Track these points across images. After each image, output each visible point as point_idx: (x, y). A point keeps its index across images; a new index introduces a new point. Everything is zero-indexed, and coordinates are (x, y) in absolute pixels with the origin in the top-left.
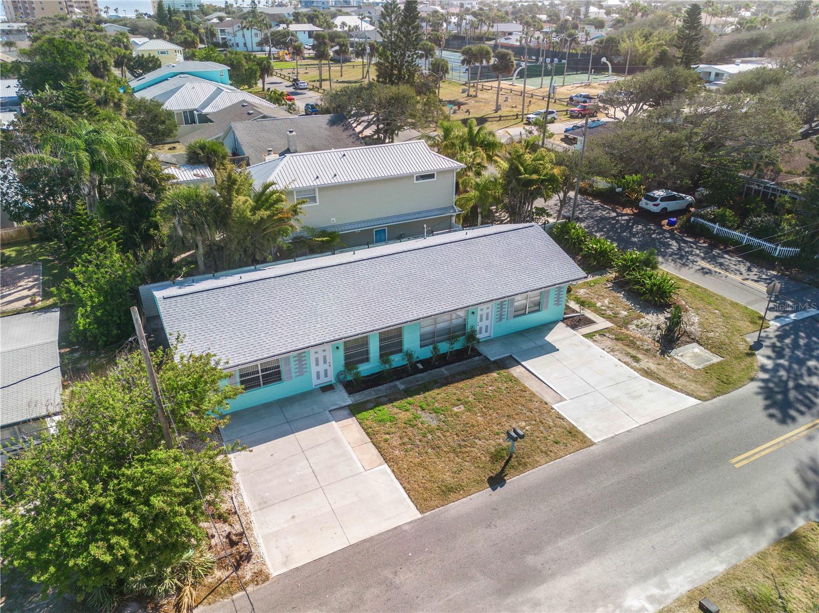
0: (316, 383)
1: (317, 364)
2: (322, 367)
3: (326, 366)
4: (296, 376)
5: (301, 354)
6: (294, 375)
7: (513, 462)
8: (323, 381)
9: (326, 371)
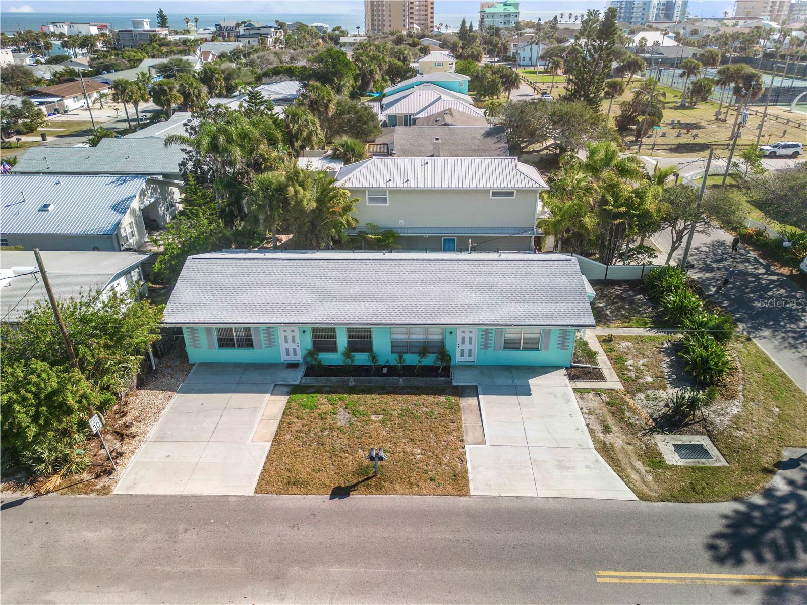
0: (284, 358)
1: (286, 342)
2: (291, 346)
3: (294, 346)
4: (266, 347)
5: (270, 329)
6: (264, 346)
7: (373, 482)
8: (292, 358)
9: (295, 350)
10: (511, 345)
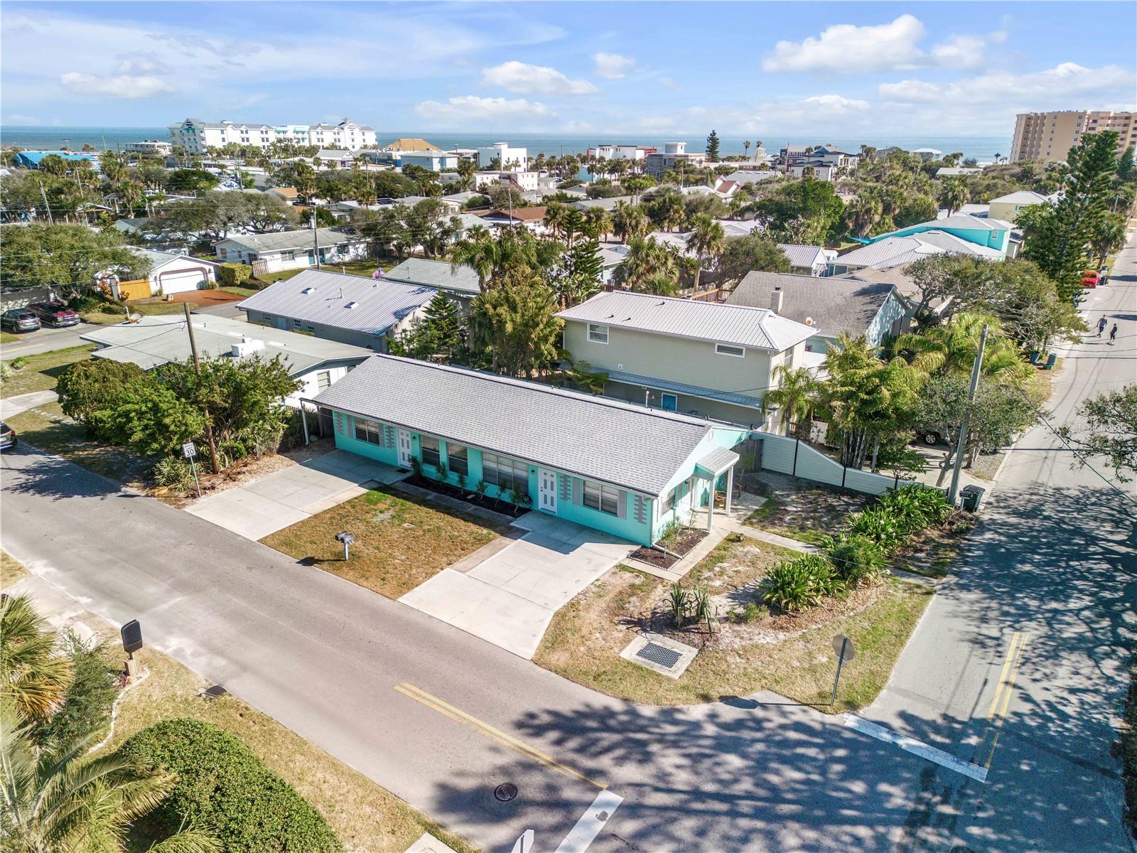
0: (400, 462)
1: (403, 445)
3: (408, 451)
4: (388, 447)
5: (391, 427)
6: (386, 445)
7: (337, 564)
9: (408, 456)
10: (589, 501)
